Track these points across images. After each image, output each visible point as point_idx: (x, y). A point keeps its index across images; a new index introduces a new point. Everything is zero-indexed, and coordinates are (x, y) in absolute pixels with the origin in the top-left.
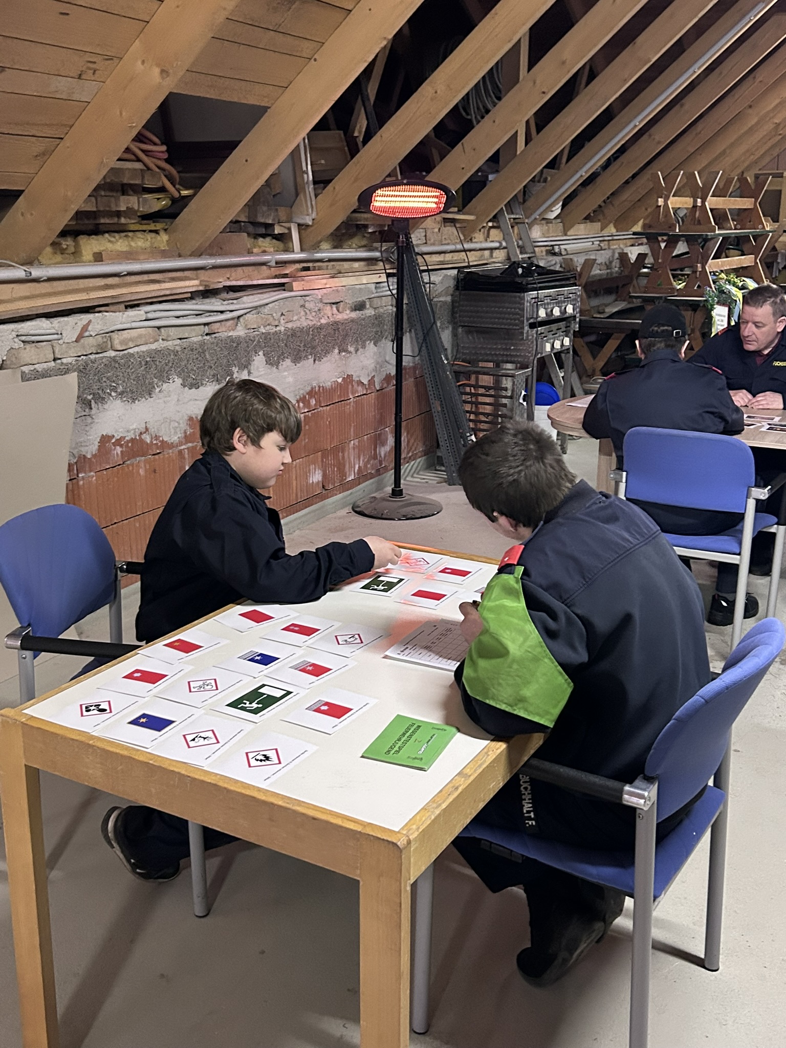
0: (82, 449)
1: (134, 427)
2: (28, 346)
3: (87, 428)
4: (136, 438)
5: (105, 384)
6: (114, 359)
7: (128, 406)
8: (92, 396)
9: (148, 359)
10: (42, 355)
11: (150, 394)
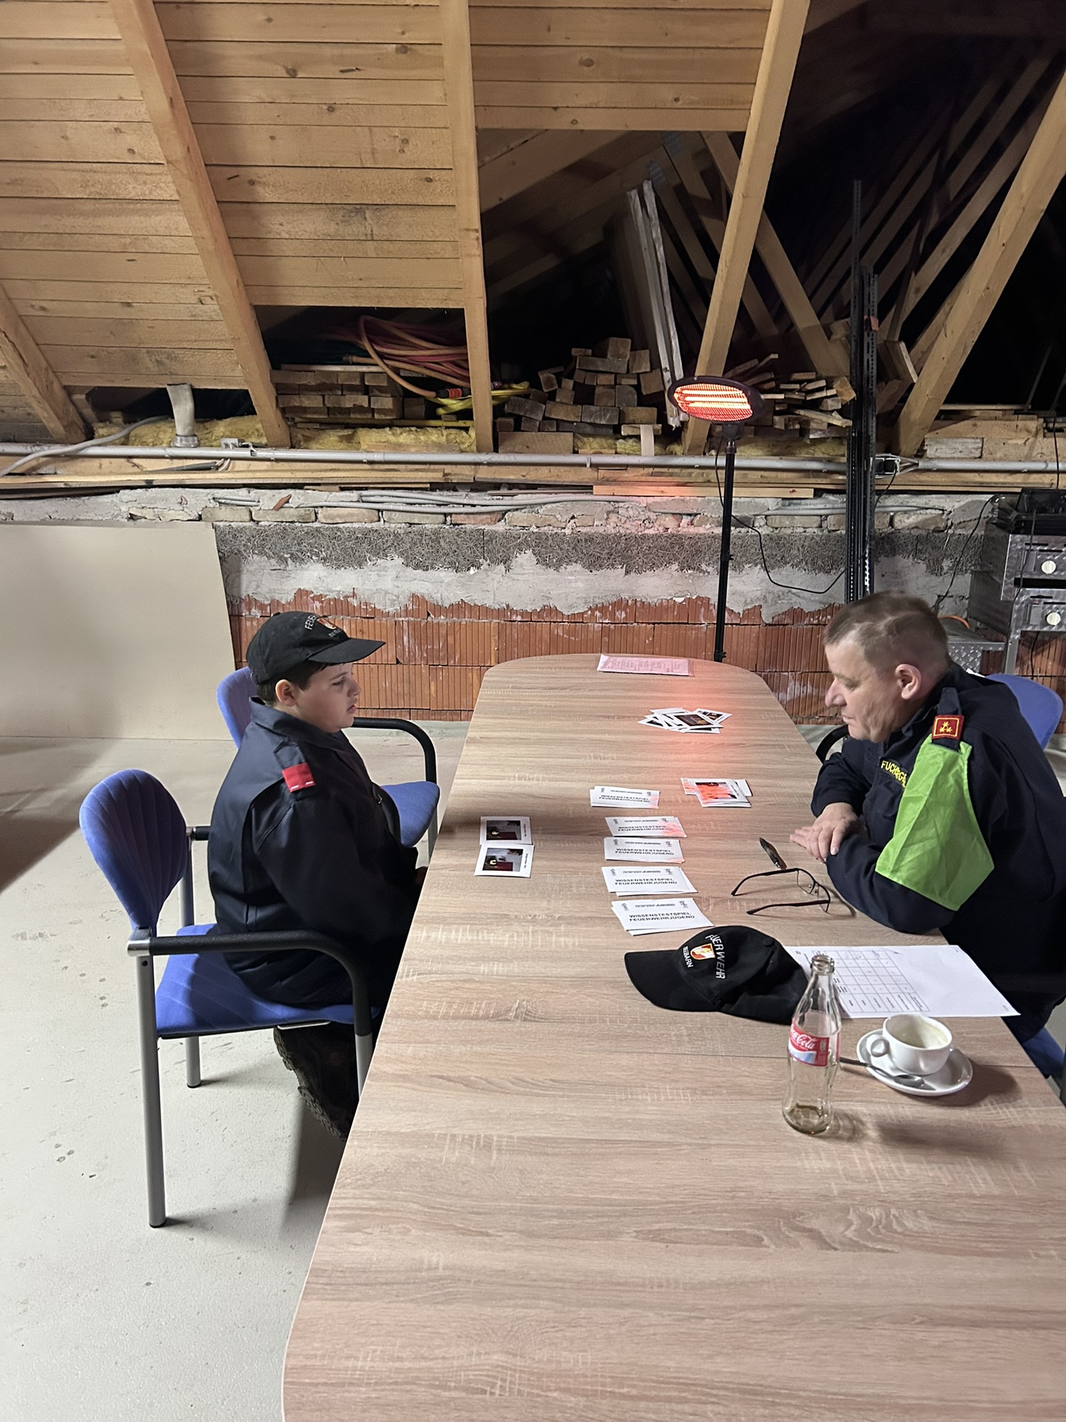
0: (276, 595)
1: (338, 589)
2: (223, 507)
3: (283, 580)
4: (339, 599)
5: (305, 549)
6: (317, 530)
7: (333, 572)
8: (289, 555)
9: (359, 536)
10: (236, 516)
11: (360, 565)
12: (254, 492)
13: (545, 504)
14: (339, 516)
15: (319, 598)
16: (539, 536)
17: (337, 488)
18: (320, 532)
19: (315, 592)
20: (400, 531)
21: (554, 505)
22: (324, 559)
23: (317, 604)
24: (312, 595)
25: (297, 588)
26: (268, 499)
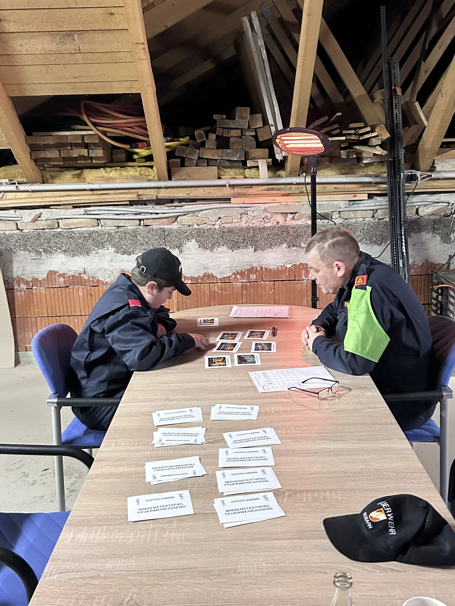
0: (36, 275)
1: (74, 269)
3: (39, 265)
4: (75, 275)
5: (52, 245)
6: (59, 233)
7: (71, 258)
8: (42, 250)
9: (86, 235)
10: (8, 227)
11: (88, 254)
12: (18, 211)
13: (201, 211)
14: (72, 224)
15: (63, 275)
16: (199, 230)
17: (71, 206)
18: (61, 234)
19: (60, 272)
20: (112, 231)
21: (207, 211)
22: (65, 251)
23: (62, 279)
24: (58, 274)
25: (49, 269)
26: (28, 216)
